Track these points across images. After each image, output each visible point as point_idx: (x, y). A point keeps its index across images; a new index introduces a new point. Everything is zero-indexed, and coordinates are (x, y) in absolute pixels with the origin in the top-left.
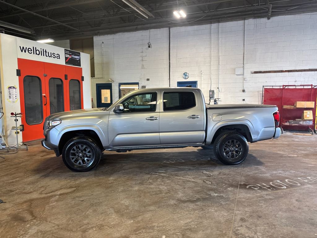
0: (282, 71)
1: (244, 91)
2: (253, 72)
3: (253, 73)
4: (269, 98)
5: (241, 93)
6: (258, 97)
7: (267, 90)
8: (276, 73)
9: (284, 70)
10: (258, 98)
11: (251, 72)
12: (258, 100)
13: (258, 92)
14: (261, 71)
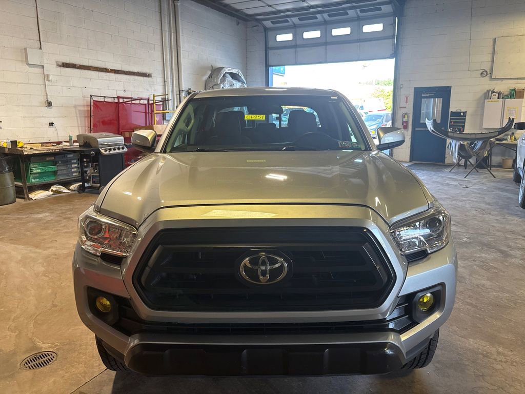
0: (106, 70)
1: (50, 104)
2: (61, 64)
3: (60, 66)
4: (101, 120)
5: (43, 108)
6: (77, 117)
7: (98, 103)
8: (97, 72)
9: (110, 67)
10: (77, 119)
11: (57, 62)
12: (76, 125)
13: (75, 107)
14: (76, 65)
